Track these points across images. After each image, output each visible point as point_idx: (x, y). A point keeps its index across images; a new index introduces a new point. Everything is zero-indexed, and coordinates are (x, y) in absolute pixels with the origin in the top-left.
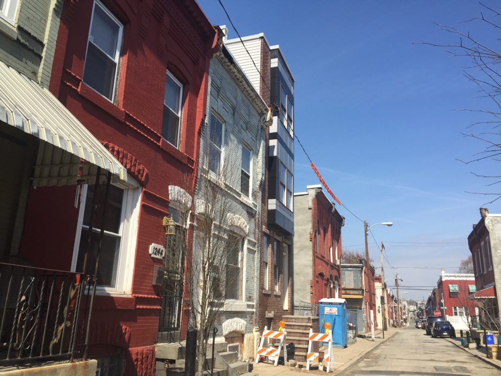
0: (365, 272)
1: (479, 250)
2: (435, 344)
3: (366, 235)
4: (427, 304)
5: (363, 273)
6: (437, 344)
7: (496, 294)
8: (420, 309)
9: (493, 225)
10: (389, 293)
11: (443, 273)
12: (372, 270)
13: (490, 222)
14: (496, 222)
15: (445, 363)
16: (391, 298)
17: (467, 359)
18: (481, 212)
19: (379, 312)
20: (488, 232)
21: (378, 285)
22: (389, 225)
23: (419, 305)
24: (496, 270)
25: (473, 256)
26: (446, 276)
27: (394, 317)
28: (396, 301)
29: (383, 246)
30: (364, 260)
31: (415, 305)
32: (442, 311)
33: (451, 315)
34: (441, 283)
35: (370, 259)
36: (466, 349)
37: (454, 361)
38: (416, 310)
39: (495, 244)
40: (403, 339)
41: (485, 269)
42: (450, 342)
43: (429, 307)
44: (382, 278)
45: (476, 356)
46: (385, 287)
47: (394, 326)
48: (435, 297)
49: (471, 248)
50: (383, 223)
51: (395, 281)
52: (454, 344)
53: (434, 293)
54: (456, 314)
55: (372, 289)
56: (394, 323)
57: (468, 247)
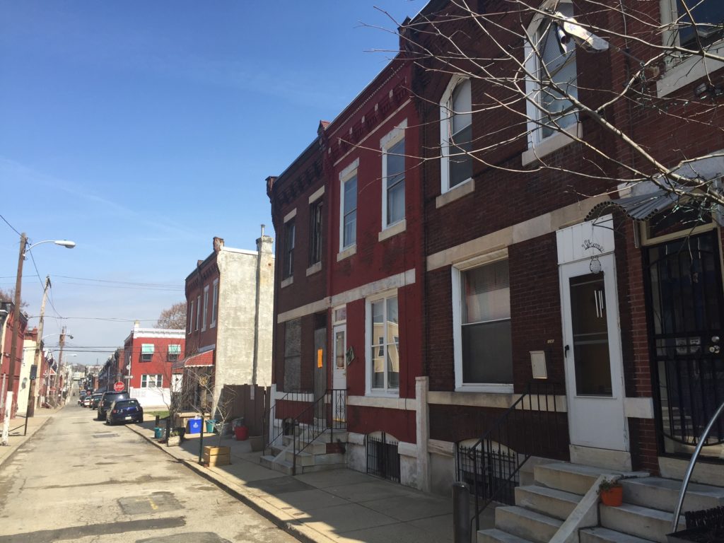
0: (9, 324)
1: (199, 297)
2: (113, 438)
3: (22, 259)
4: (103, 370)
5: (5, 324)
6: (116, 439)
7: (214, 362)
8: (91, 377)
9: (227, 264)
10: (45, 356)
11: (137, 328)
12: (23, 321)
13: (224, 259)
14: (231, 260)
15: (136, 486)
16: (48, 363)
17: (169, 468)
18: (214, 243)
19: (24, 386)
20: (219, 273)
21: (29, 344)
22: (67, 246)
23: (89, 372)
24: (220, 328)
25: (189, 304)
26: (140, 332)
27: (48, 393)
28: (54, 368)
29: (49, 282)
30: (11, 303)
31: (83, 372)
32: (125, 381)
33: (137, 386)
34: (130, 342)
35: (23, 302)
36: (163, 446)
37: (148, 479)
38: (83, 379)
39: (225, 291)
40: (59, 434)
41: (204, 326)
42: (135, 432)
43: (105, 375)
44: (39, 333)
45: (180, 461)
46: (40, 349)
47: (45, 406)
48: (117, 362)
49: (188, 294)
50: (57, 242)
51: (59, 336)
52: (142, 436)
53: (117, 355)
54: (144, 385)
55: (17, 351)
56: (46, 401)
57: (184, 292)
